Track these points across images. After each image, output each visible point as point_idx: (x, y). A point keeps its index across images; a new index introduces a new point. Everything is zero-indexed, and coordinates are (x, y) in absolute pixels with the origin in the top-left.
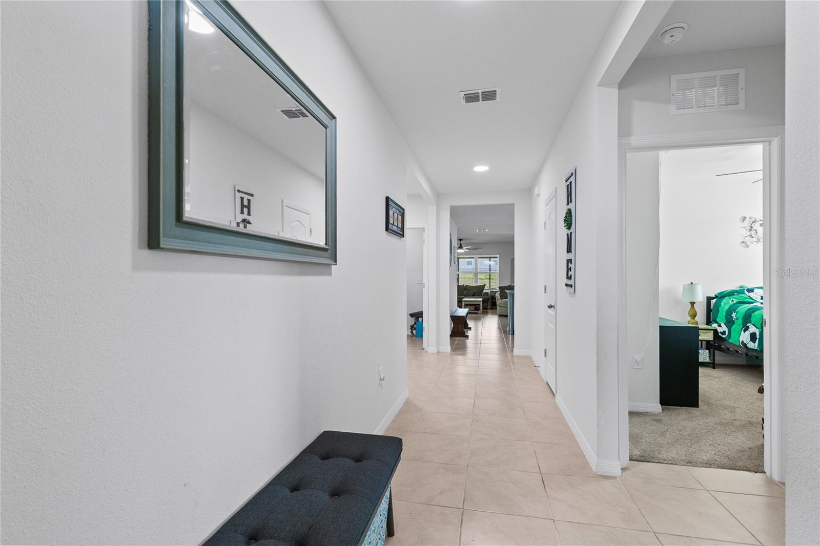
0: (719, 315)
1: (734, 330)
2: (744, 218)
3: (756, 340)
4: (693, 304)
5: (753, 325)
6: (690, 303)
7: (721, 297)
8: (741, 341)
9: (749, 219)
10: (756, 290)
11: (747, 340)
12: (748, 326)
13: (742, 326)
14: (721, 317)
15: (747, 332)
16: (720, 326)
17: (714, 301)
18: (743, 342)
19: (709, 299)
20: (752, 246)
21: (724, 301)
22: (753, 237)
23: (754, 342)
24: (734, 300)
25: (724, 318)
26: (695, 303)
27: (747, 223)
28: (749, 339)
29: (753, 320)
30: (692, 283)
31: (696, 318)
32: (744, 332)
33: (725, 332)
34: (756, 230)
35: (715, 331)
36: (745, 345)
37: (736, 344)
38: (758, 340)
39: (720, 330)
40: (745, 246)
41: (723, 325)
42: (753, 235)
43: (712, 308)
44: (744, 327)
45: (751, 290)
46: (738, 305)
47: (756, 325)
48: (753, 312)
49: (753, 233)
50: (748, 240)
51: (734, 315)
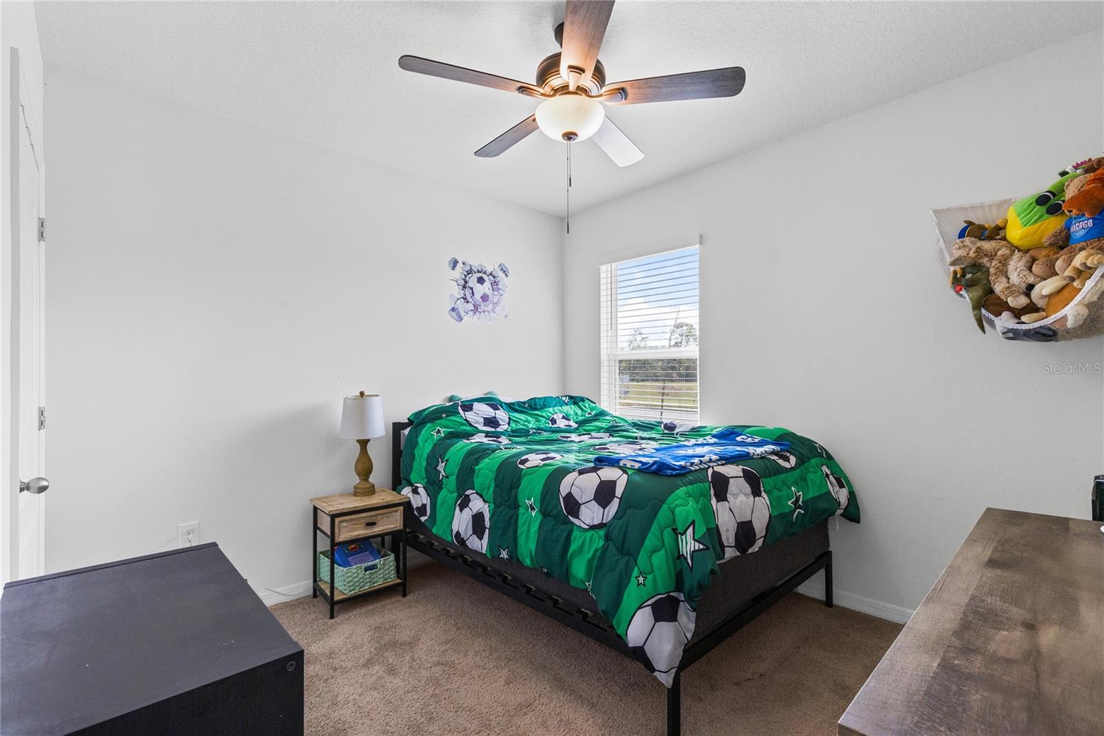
0: (415, 465)
1: (442, 504)
2: (455, 263)
3: (483, 534)
4: (364, 443)
5: (477, 493)
6: (358, 441)
7: (420, 420)
8: (454, 533)
9: (462, 266)
10: (476, 406)
11: (466, 529)
12: (468, 496)
13: (455, 495)
14: (418, 473)
15: (466, 510)
16: (415, 491)
17: (406, 432)
18: (458, 533)
19: (397, 427)
20: (466, 318)
21: (423, 432)
22: (468, 302)
23: (481, 538)
24: (442, 430)
25: (423, 473)
26: (369, 440)
27: (458, 273)
28: (470, 531)
29: (478, 481)
30: (362, 394)
31: (372, 479)
32: (461, 511)
33: (424, 506)
34: (472, 289)
35: (407, 505)
36: (462, 542)
37: (444, 537)
38: (487, 530)
39: (416, 502)
40: (455, 316)
41: (421, 490)
42: (468, 297)
43: (402, 449)
44: (459, 496)
45: (468, 407)
46: (449, 442)
47: (484, 494)
48: (477, 461)
49: (468, 292)
50: (461, 305)
51: (441, 467)
